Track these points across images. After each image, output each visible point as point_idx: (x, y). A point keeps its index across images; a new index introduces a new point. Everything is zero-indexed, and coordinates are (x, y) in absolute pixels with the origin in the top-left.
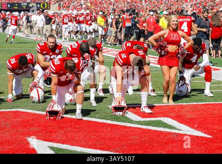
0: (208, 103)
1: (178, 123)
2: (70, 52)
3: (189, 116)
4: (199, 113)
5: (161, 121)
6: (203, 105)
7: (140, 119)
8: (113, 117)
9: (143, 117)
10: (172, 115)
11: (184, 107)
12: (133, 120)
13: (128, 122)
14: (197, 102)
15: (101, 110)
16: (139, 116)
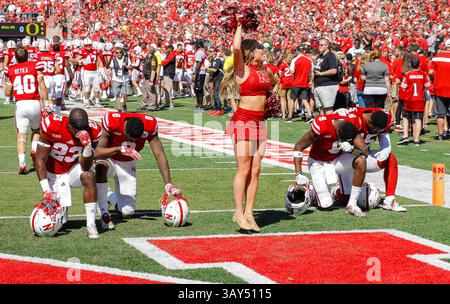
0: (325, 232)
1: (254, 273)
2: (48, 129)
3: (282, 258)
4: (303, 253)
5: (222, 269)
6: (315, 236)
7: (181, 265)
8: (128, 261)
9: (187, 262)
10: (248, 256)
11: (276, 240)
12: (167, 267)
13: (155, 272)
14: (305, 231)
15: (106, 247)
16: (179, 259)
